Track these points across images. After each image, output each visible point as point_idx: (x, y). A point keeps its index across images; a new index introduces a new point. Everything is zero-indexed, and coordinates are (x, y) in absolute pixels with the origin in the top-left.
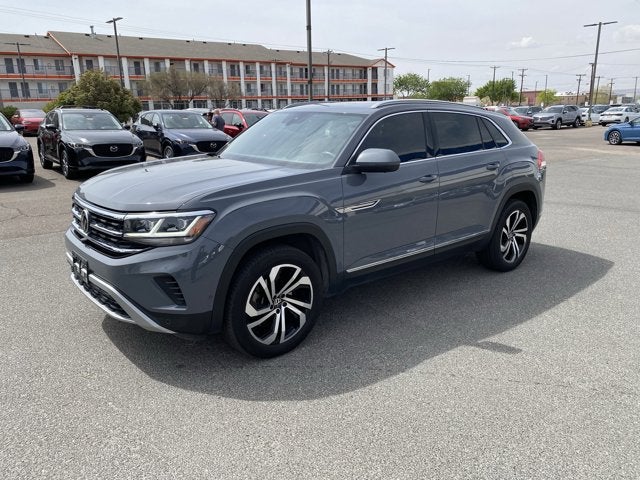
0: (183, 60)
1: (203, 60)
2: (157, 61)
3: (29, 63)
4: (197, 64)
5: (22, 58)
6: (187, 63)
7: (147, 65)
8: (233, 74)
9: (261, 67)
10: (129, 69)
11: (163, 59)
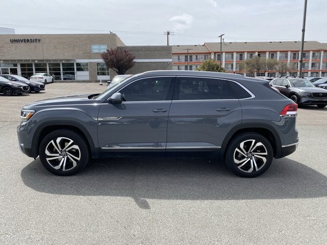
0: (265, 52)
1: (277, 52)
2: (251, 53)
3: (194, 57)
4: (273, 54)
5: (191, 55)
6: (267, 53)
7: (246, 56)
8: (294, 58)
9: (314, 54)
10: (237, 57)
11: (255, 52)
